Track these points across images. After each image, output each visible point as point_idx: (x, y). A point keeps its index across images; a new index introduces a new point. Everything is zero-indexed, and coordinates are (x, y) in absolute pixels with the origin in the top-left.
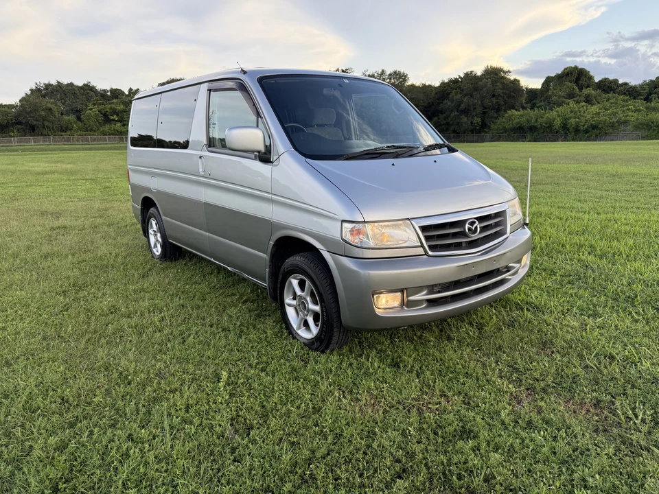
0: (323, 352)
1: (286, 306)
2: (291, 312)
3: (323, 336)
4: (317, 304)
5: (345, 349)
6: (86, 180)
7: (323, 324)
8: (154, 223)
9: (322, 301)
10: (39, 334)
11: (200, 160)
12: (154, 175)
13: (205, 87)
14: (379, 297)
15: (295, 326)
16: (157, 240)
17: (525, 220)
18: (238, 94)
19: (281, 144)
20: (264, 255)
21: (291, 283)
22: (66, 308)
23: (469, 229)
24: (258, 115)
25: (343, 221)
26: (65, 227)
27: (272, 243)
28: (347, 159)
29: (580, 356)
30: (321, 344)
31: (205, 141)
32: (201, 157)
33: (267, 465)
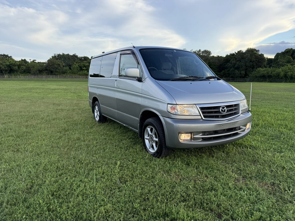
0: (159, 158)
1: (145, 139)
2: (147, 142)
3: (158, 151)
4: (157, 138)
5: (168, 157)
6: (71, 92)
7: (159, 146)
8: (97, 107)
9: (159, 136)
10: (50, 146)
11: (116, 82)
12: (98, 88)
13: (119, 53)
14: (181, 135)
15: (148, 148)
16: (98, 114)
17: (249, 109)
18: (131, 55)
19: (146, 74)
20: (138, 119)
21: (147, 130)
22: (60, 137)
23: (222, 110)
24: (138, 63)
25: (168, 104)
26: (62, 109)
27: (141, 113)
28: (172, 81)
29: (270, 167)
30: (158, 154)
31: (118, 74)
32: (116, 80)
33: (131, 194)
